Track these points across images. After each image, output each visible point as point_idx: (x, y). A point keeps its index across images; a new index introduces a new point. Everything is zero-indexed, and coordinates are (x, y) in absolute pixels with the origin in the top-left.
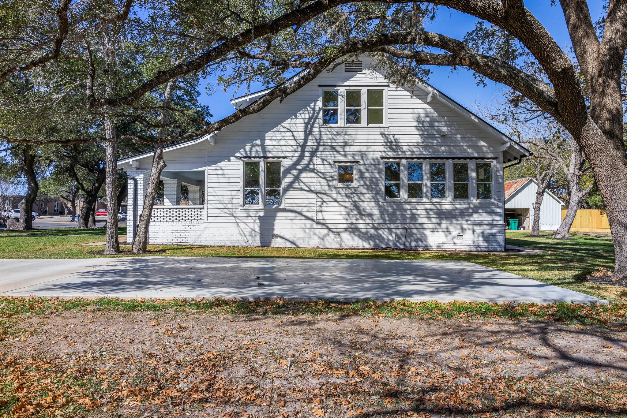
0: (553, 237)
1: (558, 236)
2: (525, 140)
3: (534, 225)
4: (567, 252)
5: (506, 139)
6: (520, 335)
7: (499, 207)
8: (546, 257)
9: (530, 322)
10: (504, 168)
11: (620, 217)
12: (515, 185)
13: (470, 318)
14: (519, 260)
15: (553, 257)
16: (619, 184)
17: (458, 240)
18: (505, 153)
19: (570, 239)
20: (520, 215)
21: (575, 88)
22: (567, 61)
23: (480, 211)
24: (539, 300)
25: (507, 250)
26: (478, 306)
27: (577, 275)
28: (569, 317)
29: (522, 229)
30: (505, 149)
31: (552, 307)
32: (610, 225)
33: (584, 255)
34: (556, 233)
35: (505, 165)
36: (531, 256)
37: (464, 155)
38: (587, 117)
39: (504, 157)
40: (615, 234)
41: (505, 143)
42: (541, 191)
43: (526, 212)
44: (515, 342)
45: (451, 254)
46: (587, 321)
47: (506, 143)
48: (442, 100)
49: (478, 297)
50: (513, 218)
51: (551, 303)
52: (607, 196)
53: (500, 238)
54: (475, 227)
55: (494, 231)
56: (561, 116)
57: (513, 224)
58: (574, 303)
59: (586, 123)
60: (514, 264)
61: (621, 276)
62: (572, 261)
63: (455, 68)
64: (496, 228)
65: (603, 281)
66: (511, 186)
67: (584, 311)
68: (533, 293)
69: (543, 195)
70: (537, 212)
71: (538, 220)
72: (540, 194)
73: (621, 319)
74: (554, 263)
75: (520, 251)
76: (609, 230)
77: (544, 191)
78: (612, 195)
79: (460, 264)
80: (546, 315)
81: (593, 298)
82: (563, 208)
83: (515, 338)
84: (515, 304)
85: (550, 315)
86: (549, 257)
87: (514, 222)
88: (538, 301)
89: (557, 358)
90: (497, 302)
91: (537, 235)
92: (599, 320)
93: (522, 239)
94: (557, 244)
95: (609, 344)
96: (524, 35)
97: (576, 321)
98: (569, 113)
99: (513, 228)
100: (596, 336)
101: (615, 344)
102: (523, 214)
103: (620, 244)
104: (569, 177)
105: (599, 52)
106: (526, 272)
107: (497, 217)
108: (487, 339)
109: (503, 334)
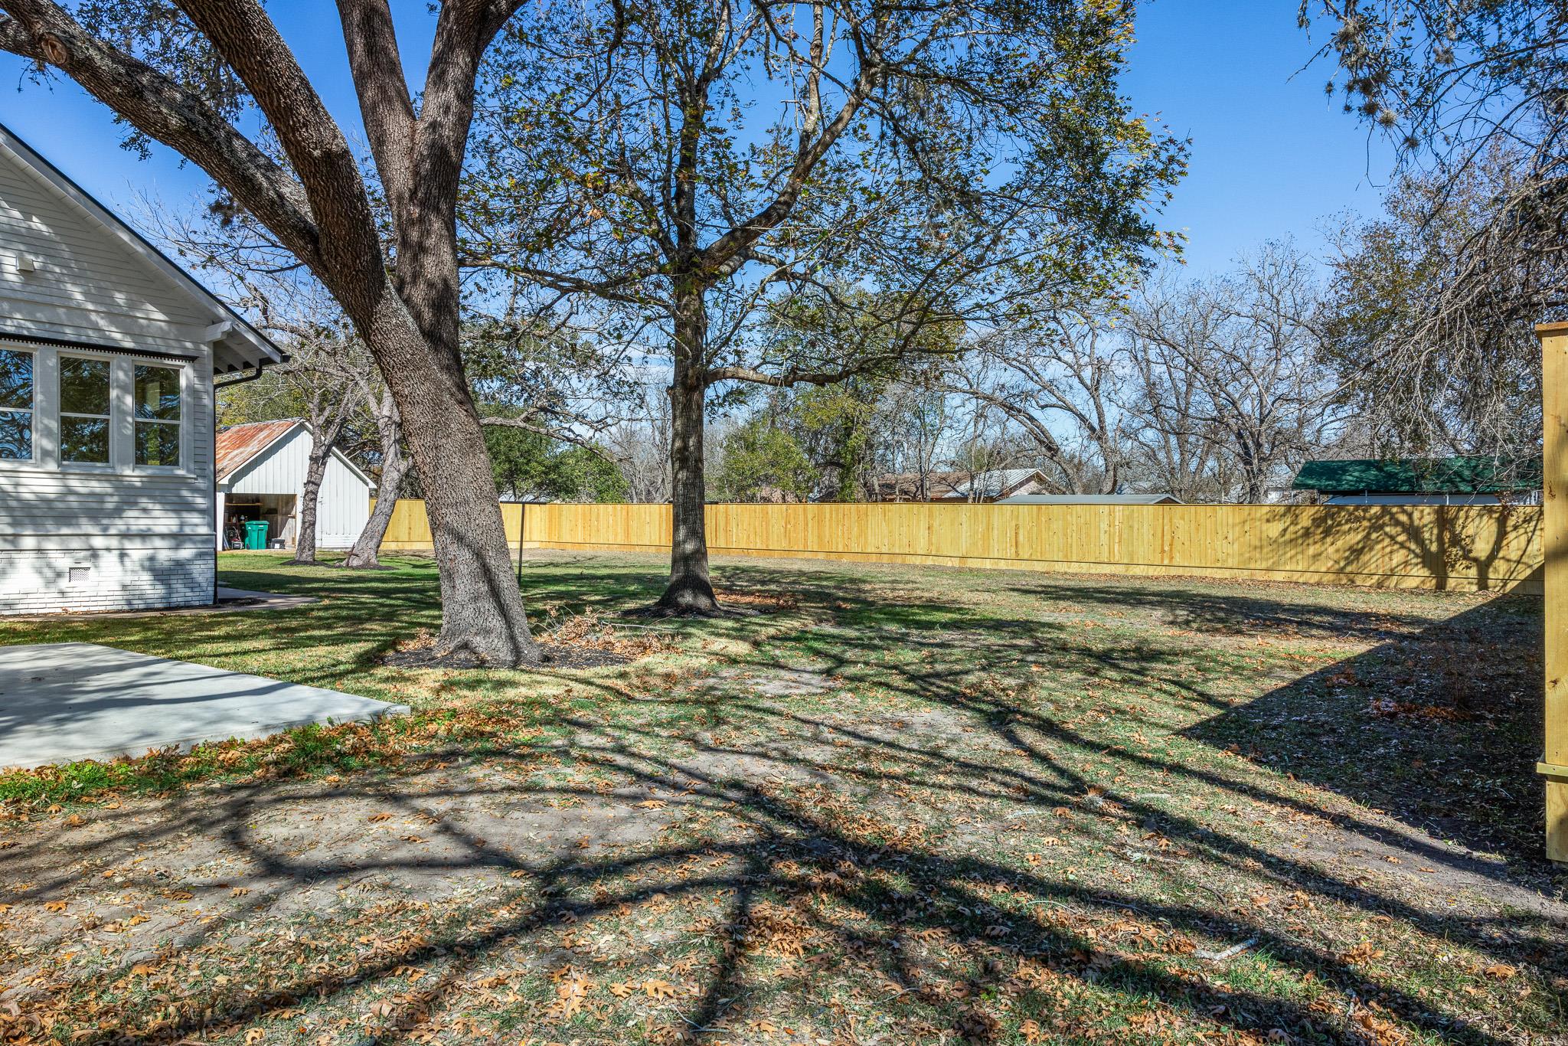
0: (344, 563)
1: (355, 562)
2: (279, 321)
3: (303, 535)
4: (365, 598)
5: (222, 312)
6: (170, 836)
7: (195, 490)
8: (315, 613)
9: (212, 792)
10: (216, 387)
11: (450, 517)
12: (262, 435)
13: (25, 819)
14: (245, 625)
15: (331, 612)
16: (448, 445)
17: (72, 584)
18: (217, 345)
19: (380, 568)
20: (273, 511)
21: (356, 208)
22: (335, 137)
23: (144, 502)
24: (250, 728)
25: (219, 602)
26: (63, 776)
27: (366, 652)
28: (314, 759)
29: (277, 546)
30: (218, 336)
31: (281, 741)
32: (433, 535)
33: (400, 602)
34: (352, 553)
35: (217, 379)
36: (276, 615)
37: (94, 338)
38: (383, 283)
39: (217, 357)
40: (441, 552)
41: (217, 320)
42: (320, 453)
43: (287, 503)
44: (145, 863)
45: (45, 625)
46: (354, 762)
47: (221, 320)
48: (23, 162)
49: (71, 748)
50: (257, 519)
51: (278, 732)
52: (426, 469)
53: (202, 572)
54: (127, 544)
55: (186, 553)
56: (326, 269)
57: (255, 535)
58: (337, 723)
59: (381, 296)
60: (227, 638)
61: (452, 646)
62: (370, 619)
63: (41, 69)
64: (188, 545)
65: (417, 660)
66: (253, 436)
67: (351, 740)
68: (243, 713)
69: (324, 464)
70: (311, 505)
71: (313, 524)
72: (318, 461)
73: (427, 744)
74: (329, 627)
75: (255, 602)
76: (430, 546)
77: (326, 455)
78: (437, 468)
79: (55, 652)
80: (260, 766)
81: (379, 705)
82: (374, 494)
83: (153, 848)
84: (183, 749)
85: (268, 764)
86: (321, 614)
87: (256, 529)
88: (248, 733)
89: (253, 877)
90: (128, 753)
91: (310, 559)
92: (382, 755)
93: (269, 571)
94: (351, 580)
95: (386, 809)
96: (224, 32)
97: (328, 768)
98: (345, 265)
99: (254, 544)
100: (365, 795)
101: (400, 807)
102: (282, 509)
103: (450, 577)
104: (381, 423)
105: (412, 140)
106: (247, 658)
107: (196, 515)
108: (60, 874)
109: (121, 844)
